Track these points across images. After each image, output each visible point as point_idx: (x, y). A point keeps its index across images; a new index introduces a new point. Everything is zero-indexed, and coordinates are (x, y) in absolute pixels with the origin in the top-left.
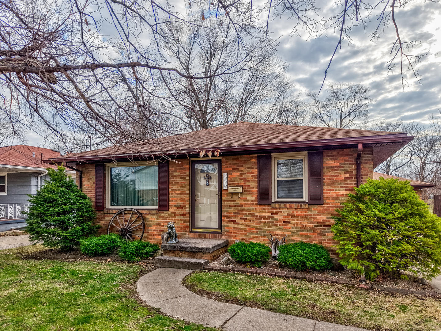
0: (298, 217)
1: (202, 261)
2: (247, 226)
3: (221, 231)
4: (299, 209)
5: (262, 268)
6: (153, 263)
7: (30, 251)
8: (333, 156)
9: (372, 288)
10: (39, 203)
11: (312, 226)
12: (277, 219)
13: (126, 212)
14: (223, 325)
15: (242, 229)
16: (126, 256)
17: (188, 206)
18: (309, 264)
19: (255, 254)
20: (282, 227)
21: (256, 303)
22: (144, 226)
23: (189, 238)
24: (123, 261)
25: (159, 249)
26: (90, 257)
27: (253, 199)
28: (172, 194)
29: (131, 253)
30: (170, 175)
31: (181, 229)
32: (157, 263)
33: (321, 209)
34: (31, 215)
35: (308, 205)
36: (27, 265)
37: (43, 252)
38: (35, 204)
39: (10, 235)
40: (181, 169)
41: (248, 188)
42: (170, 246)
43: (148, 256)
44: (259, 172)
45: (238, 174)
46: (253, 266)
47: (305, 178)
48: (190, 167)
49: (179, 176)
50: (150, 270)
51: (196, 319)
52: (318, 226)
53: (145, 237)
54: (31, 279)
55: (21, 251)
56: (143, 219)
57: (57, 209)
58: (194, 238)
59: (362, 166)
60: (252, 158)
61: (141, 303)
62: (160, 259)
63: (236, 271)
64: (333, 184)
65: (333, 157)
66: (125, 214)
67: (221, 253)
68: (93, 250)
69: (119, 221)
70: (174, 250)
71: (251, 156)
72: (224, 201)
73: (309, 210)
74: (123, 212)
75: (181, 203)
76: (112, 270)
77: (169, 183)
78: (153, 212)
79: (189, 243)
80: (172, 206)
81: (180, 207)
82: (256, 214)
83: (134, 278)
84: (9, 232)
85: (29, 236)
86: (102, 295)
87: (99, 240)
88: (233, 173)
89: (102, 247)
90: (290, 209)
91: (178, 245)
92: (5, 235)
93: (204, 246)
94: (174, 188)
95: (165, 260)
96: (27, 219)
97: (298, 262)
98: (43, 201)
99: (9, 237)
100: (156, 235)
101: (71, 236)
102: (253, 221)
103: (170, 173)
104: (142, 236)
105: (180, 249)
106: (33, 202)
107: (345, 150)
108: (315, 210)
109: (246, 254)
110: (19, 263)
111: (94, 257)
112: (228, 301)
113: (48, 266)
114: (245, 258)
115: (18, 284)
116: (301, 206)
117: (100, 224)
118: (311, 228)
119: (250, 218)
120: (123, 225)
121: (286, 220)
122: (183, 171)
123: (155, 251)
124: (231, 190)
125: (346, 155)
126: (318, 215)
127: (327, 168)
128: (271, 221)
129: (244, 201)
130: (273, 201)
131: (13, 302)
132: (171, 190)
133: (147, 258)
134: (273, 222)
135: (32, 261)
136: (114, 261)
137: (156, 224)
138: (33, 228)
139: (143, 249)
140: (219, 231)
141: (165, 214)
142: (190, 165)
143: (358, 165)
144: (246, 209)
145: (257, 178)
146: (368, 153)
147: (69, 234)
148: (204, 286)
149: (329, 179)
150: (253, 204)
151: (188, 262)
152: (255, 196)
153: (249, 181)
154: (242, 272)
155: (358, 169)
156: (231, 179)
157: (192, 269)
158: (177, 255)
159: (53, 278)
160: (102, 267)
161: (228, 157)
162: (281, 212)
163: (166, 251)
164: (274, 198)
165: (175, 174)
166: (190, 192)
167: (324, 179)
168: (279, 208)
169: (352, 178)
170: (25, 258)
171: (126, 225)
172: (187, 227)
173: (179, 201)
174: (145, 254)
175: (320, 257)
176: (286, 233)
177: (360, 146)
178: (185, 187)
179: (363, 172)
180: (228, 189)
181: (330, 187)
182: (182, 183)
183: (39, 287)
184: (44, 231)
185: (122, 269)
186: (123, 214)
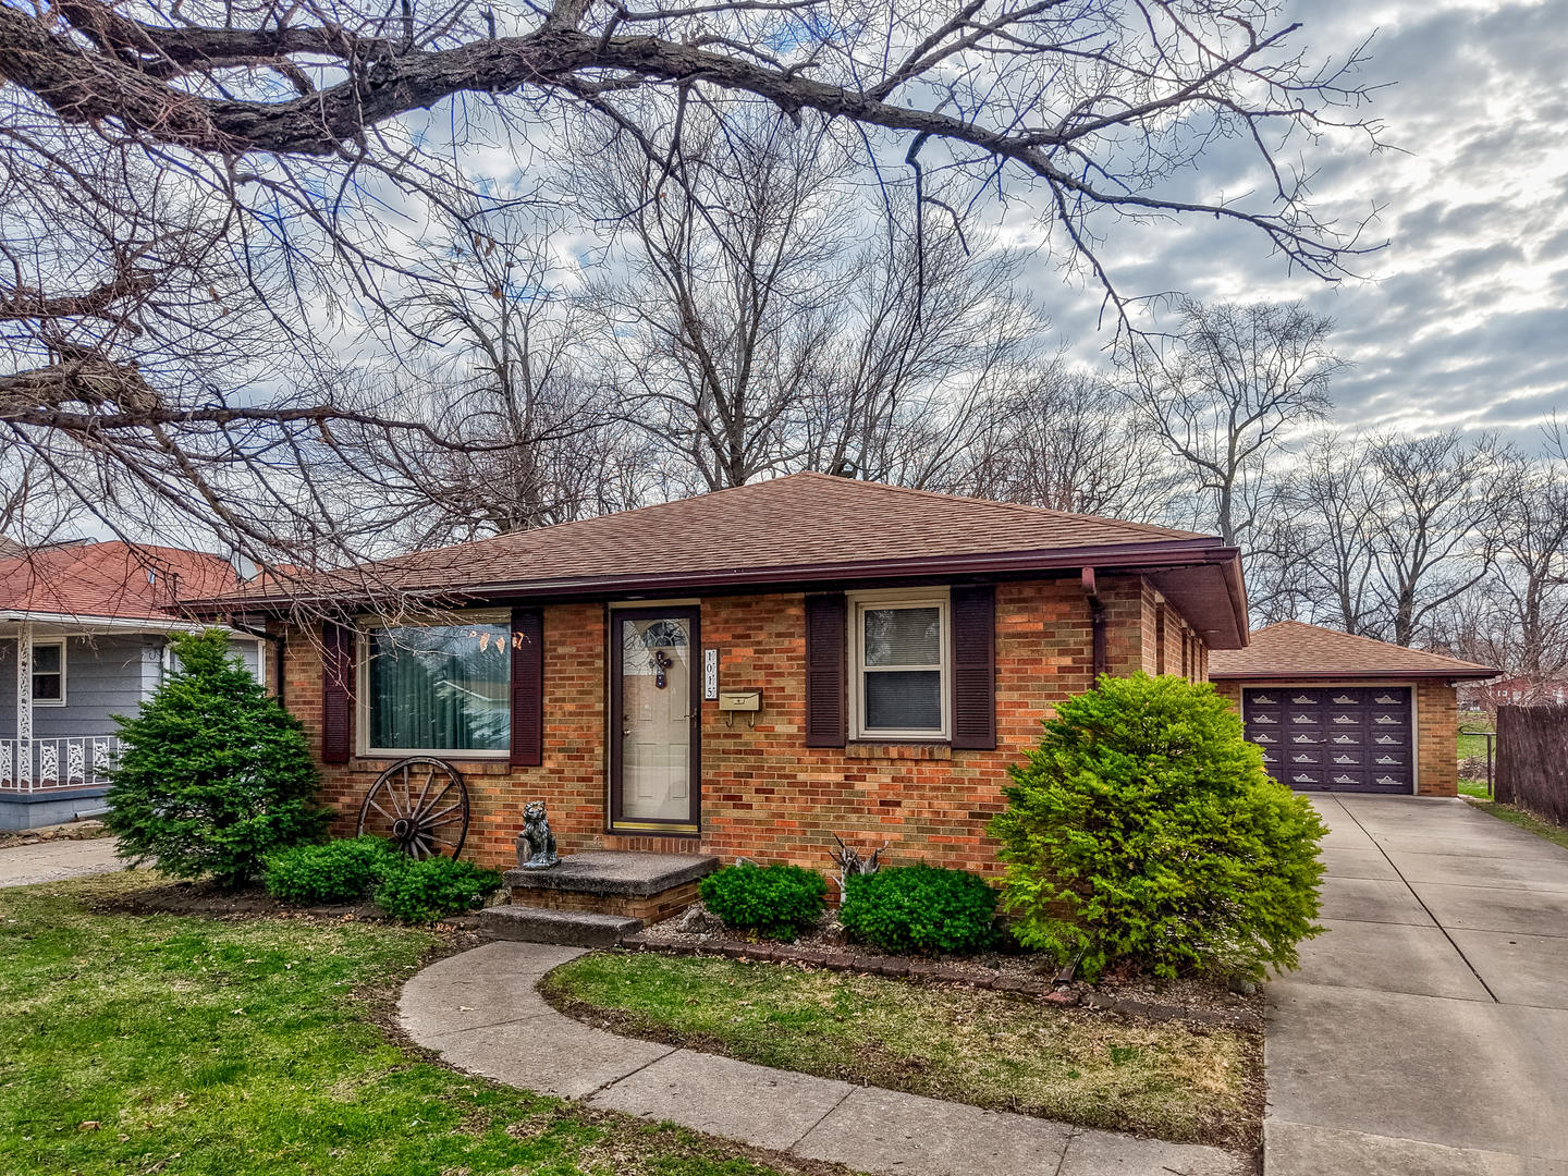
0: (923, 788)
1: (618, 923)
2: (775, 815)
3: (699, 830)
4: (925, 764)
5: (797, 942)
6: (477, 927)
7: (123, 888)
8: (1025, 600)
9: (1080, 1001)
10: (143, 742)
11: (963, 814)
12: (863, 794)
13: (415, 769)
14: (594, 1093)
15: (759, 822)
16: (399, 906)
17: (599, 750)
18: (919, 932)
19: (772, 900)
20: (878, 819)
21: (716, 1041)
22: (467, 813)
23: (603, 850)
24: (389, 920)
25: (499, 887)
26: (295, 907)
27: (793, 729)
28: (552, 713)
29: (412, 896)
30: (548, 655)
31: (580, 823)
32: (486, 926)
33: (989, 763)
34: (122, 780)
35: (953, 749)
36: (103, 930)
37: (159, 892)
38: (134, 744)
39: (71, 838)
40: (581, 634)
41: (778, 698)
42: (529, 877)
43: (466, 905)
44: (810, 645)
45: (749, 651)
46: (770, 938)
47: (944, 666)
48: (606, 631)
49: (572, 656)
50: (460, 948)
51: (529, 1078)
52: (980, 816)
53: (470, 846)
54: (107, 969)
55: (96, 886)
56: (465, 791)
57: (195, 763)
58: (617, 851)
59: (1111, 633)
60: (791, 602)
61: (391, 1036)
62: (497, 915)
63: (714, 952)
64: (1026, 688)
65: (1023, 604)
66: (412, 774)
67: (690, 898)
68: (302, 887)
69: (393, 795)
70: (541, 888)
71: (787, 596)
72: (708, 736)
73: (955, 765)
74: (406, 769)
75: (580, 743)
76: (348, 945)
77: (542, 679)
78: (497, 769)
79: (591, 867)
80: (553, 750)
81: (576, 755)
82: (801, 777)
83: (400, 969)
84: (70, 828)
85: (115, 840)
86: (290, 1012)
87: (323, 855)
88: (734, 650)
89: (329, 879)
90: (898, 763)
91: (555, 872)
92: (57, 836)
93: (629, 878)
94: (559, 693)
95: (511, 918)
96: (110, 790)
97: (887, 925)
98: (155, 736)
99: (67, 842)
100: (505, 841)
101: (238, 843)
102: (792, 800)
103: (547, 646)
104: (461, 844)
105: (558, 885)
106: (126, 739)
107: (1058, 582)
108: (972, 765)
109: (743, 902)
110: (83, 922)
111: (307, 907)
112: (641, 1033)
113: (166, 931)
114: (740, 912)
115: (65, 982)
116: (931, 753)
117: (338, 807)
118: (962, 823)
119: (782, 788)
120: (404, 809)
121: (889, 798)
122: (585, 643)
123: (488, 891)
124: (728, 702)
125: (1063, 599)
126: (980, 782)
127: (1008, 636)
128: (843, 797)
129: (767, 737)
130: (852, 736)
131: (42, 1030)
132: (550, 700)
133: (461, 912)
134: (851, 802)
135: (121, 921)
136: (364, 919)
137: (506, 806)
138: (126, 817)
139: (451, 886)
140: (693, 829)
141: (530, 777)
142: (606, 621)
143: (1098, 629)
144: (771, 761)
145: (804, 667)
146: (1127, 594)
147: (231, 839)
148: (593, 995)
149: (1012, 671)
150: (792, 745)
151: (577, 925)
152: (799, 720)
153: (781, 675)
154: (730, 955)
155: (1098, 642)
156: (728, 668)
157: (586, 947)
158: (552, 904)
159: (168, 968)
160: (322, 938)
161: (719, 600)
162: (875, 770)
163: (520, 892)
164: (857, 727)
165: (561, 650)
166: (606, 707)
167: (996, 671)
168: (869, 760)
169: (1080, 670)
170: (104, 908)
171: (413, 809)
172: (597, 816)
173: (573, 735)
174: (455, 900)
175: (958, 913)
176: (887, 837)
177: (1088, 576)
178: (590, 693)
179: (1113, 651)
180: (717, 699)
181: (1015, 696)
182: (582, 678)
183: (124, 990)
184: (157, 828)
185: (377, 945)
186: (406, 775)
